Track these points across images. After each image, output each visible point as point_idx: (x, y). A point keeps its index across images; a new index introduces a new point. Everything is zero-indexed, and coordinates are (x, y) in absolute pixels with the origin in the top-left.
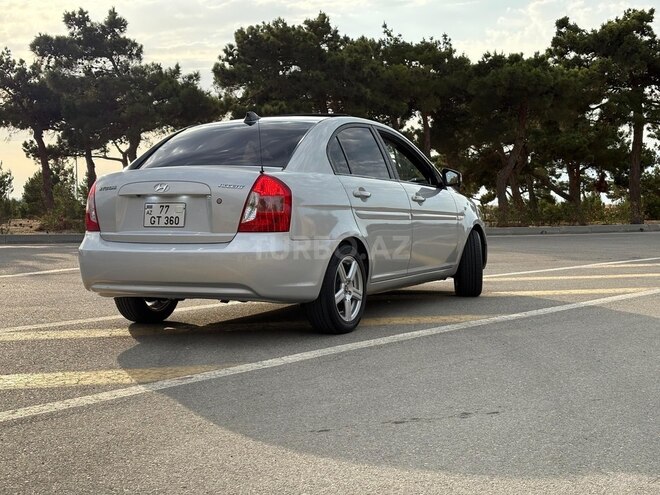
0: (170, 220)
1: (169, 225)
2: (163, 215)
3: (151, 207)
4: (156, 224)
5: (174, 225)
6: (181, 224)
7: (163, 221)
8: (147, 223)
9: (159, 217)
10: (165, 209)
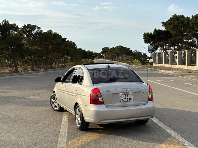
0: (129, 99)
1: (129, 101)
2: (126, 98)
3: (122, 96)
4: (124, 101)
5: (130, 101)
6: (132, 100)
7: (126, 100)
8: (122, 101)
9: (125, 99)
10: (127, 96)
